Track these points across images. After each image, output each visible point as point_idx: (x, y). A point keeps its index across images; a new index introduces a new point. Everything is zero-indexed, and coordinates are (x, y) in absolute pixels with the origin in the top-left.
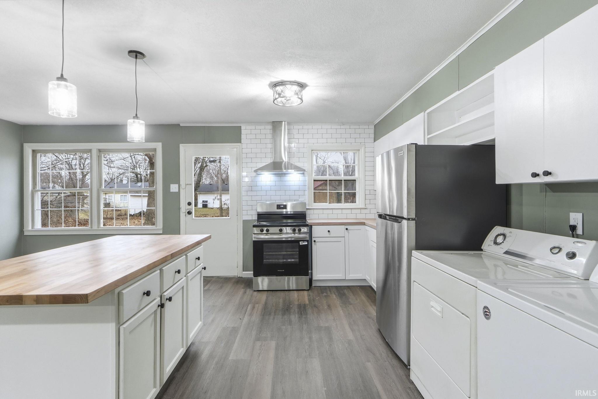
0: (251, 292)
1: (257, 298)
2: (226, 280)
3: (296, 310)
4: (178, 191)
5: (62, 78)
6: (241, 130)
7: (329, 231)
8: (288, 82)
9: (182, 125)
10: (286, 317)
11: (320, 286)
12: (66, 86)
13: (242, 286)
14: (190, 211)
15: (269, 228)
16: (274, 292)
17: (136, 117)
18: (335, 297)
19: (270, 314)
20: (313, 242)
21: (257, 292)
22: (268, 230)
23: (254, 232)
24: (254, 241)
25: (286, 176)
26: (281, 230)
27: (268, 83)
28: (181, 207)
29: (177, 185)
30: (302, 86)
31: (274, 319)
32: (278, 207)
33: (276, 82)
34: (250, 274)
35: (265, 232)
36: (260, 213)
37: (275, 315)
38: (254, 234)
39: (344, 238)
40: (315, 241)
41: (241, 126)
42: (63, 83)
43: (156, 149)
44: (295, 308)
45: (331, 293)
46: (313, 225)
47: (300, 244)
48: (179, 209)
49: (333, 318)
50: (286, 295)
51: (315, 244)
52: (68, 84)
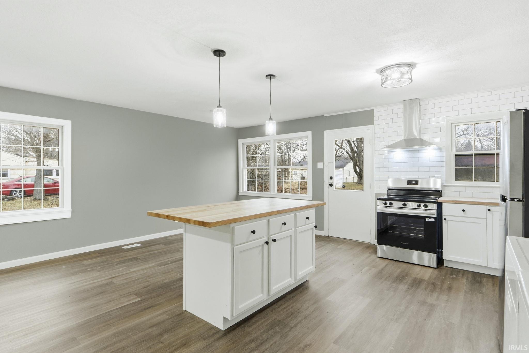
0: (375, 257)
1: (377, 263)
2: (359, 244)
3: (410, 282)
4: (323, 168)
5: (219, 106)
6: (374, 113)
7: (463, 211)
8: (393, 65)
9: (326, 116)
10: (395, 284)
11: (453, 268)
12: (221, 110)
13: (370, 251)
14: (331, 184)
15: (392, 202)
16: (397, 262)
17: (271, 119)
18: (465, 282)
19: (381, 278)
20: (443, 221)
21: (380, 258)
22: (391, 204)
23: (378, 205)
24: (378, 212)
25: (419, 152)
26: (405, 205)
27: (375, 71)
28: (324, 180)
29: (322, 163)
30: (411, 65)
31: (382, 282)
32: (409, 183)
33: (381, 68)
34: (375, 242)
35: (388, 205)
36: (391, 188)
37: (385, 280)
38: (378, 206)
39: (486, 220)
40: (445, 219)
41: (373, 110)
42: (220, 108)
43: (308, 136)
44: (409, 280)
45: (462, 277)
46: (444, 203)
47: (426, 220)
48: (324, 182)
49: (446, 299)
50: (407, 267)
51: (445, 223)
52: (222, 109)
